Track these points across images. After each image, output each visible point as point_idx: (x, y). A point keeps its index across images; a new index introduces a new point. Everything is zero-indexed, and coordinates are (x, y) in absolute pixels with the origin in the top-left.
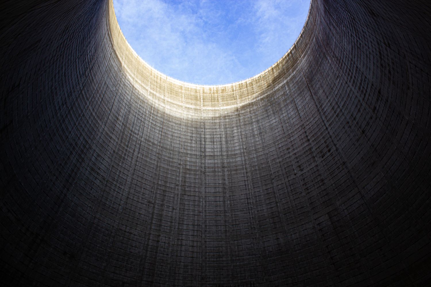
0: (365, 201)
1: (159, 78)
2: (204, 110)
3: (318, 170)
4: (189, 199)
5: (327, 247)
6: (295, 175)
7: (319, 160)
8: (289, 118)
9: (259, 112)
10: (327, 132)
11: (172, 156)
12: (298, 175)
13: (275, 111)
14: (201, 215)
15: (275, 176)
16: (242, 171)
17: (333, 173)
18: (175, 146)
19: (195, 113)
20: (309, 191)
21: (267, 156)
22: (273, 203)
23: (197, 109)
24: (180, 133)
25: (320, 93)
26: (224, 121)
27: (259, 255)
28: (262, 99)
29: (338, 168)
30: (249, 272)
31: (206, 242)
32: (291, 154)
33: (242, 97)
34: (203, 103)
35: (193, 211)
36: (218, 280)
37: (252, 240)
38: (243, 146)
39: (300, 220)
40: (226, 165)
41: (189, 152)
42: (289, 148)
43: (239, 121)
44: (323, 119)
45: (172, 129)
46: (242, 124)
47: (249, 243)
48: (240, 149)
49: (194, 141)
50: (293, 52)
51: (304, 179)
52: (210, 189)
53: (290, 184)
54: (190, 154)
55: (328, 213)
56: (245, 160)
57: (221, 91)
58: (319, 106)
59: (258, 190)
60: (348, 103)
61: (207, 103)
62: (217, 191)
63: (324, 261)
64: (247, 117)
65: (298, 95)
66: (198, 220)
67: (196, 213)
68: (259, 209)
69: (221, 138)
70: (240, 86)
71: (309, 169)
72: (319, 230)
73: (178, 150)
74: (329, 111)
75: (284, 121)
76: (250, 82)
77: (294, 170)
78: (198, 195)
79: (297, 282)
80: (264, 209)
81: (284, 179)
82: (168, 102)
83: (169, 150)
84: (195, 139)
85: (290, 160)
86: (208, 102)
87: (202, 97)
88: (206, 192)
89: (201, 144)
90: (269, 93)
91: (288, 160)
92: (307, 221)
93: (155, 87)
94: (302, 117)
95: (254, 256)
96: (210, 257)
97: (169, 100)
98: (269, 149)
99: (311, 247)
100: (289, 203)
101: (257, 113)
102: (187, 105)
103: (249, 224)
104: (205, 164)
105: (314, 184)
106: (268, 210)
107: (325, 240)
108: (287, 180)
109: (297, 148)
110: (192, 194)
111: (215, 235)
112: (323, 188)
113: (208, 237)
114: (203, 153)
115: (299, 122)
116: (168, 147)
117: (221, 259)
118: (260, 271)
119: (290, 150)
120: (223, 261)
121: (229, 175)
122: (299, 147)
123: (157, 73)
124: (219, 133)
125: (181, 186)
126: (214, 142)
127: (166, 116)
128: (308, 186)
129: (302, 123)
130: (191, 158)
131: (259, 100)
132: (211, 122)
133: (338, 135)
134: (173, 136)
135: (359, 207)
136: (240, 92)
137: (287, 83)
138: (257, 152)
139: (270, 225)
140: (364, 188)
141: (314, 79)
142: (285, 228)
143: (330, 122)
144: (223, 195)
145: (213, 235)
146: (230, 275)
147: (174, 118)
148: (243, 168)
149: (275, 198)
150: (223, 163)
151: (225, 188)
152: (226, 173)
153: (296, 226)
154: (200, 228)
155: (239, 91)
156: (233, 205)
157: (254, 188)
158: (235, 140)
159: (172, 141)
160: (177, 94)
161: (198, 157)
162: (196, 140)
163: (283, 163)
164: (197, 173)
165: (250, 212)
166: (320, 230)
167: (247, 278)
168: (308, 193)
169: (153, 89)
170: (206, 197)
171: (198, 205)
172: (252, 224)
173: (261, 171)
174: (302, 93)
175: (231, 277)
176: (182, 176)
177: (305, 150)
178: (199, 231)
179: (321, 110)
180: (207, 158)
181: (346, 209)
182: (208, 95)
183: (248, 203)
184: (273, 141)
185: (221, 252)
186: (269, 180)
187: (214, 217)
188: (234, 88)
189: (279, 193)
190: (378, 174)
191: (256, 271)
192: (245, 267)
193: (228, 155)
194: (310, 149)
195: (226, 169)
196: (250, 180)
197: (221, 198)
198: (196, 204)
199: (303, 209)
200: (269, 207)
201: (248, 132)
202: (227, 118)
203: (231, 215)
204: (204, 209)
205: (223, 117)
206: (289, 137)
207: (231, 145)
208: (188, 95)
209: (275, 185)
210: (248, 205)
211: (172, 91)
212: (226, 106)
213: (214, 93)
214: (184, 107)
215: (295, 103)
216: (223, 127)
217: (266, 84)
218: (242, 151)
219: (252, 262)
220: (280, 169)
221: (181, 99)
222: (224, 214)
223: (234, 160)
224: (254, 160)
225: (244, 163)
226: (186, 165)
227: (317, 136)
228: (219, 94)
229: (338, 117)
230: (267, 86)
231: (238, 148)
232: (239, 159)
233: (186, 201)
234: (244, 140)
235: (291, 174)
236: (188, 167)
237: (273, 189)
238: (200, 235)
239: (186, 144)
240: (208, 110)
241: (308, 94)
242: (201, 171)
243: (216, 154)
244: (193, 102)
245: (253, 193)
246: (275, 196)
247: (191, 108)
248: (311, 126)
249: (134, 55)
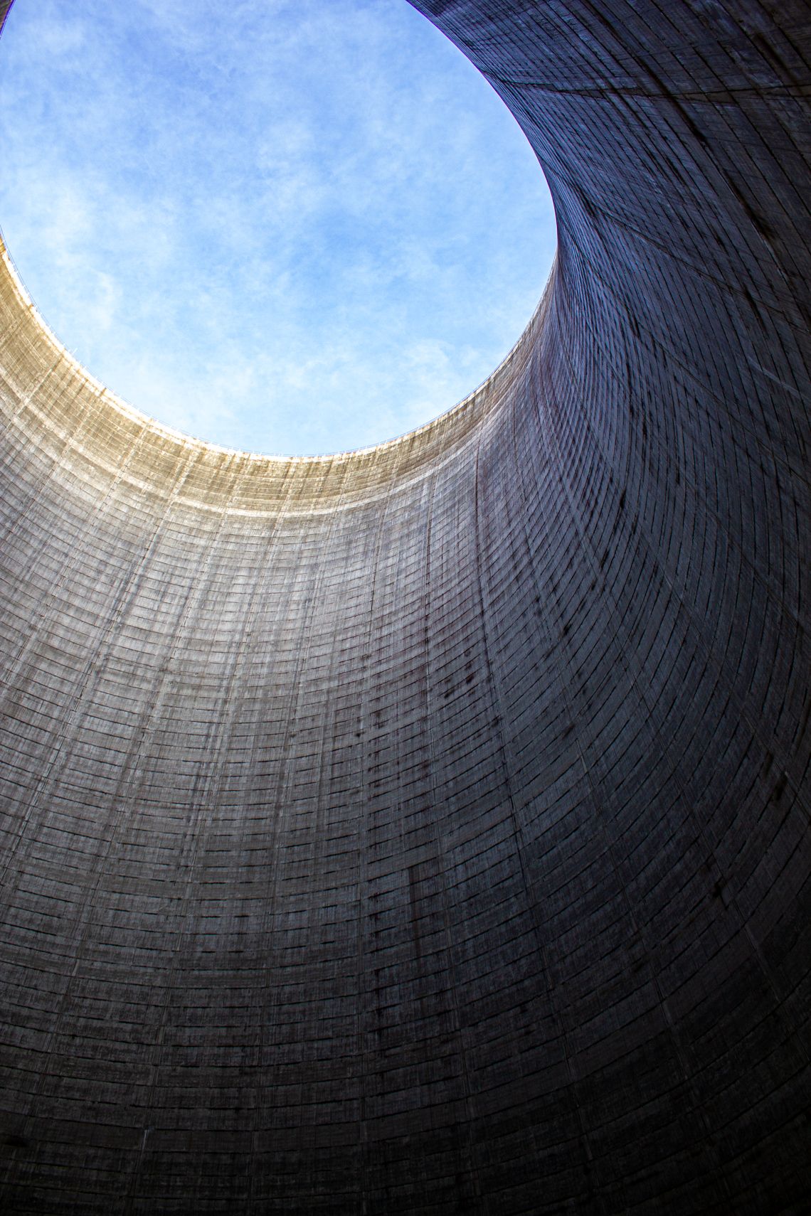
0: (520, 848)
1: (77, 385)
2: (175, 504)
3: (423, 733)
4: (19, 732)
5: (377, 972)
6: (358, 735)
7: (435, 702)
8: (399, 573)
9: (330, 542)
10: (479, 624)
11: (16, 597)
12: (365, 738)
13: (371, 548)
14: (39, 789)
15: (301, 728)
16: (214, 695)
17: (460, 748)
18: (40, 572)
19: (143, 504)
20: (381, 790)
21: (300, 666)
22: (266, 806)
23: (157, 497)
24: (71, 543)
25: (496, 510)
26: (219, 546)
27: (172, 955)
28: (351, 511)
29: (476, 735)
30: (122, 1000)
31: (22, 872)
32: (367, 674)
33: (302, 495)
34: (183, 487)
35: (20, 771)
36: (16, 1002)
37: (167, 901)
38: (244, 627)
39: (328, 873)
40: (172, 666)
41: (77, 602)
42: (368, 657)
43: (263, 555)
44: (482, 585)
45: (51, 526)
46: (269, 565)
47: (154, 911)
48: (234, 631)
49: (107, 575)
50: (478, 400)
51: (377, 753)
52: (97, 721)
53: (336, 761)
54: (78, 609)
55: (412, 867)
56: (234, 666)
57: (251, 470)
58: (483, 547)
59: (239, 758)
60: (550, 540)
61: (194, 490)
62: (118, 732)
63: (356, 1018)
64: (289, 549)
65: (443, 513)
66: (22, 803)
67: (28, 777)
68: (221, 816)
69: (191, 588)
70: (309, 469)
71: (400, 725)
72: (370, 916)
73: (43, 587)
74: (502, 562)
75: (384, 579)
76: (341, 462)
77: (359, 721)
78: (54, 729)
79: (255, 1067)
80: (235, 816)
81: (324, 744)
82: (73, 451)
83: (17, 579)
84: (110, 572)
85: (360, 689)
86: (199, 487)
87: (187, 469)
88: (80, 727)
89: (123, 590)
90: (375, 499)
91: (352, 690)
92: (346, 881)
93: (51, 403)
94: (434, 573)
95: (154, 953)
96: (18, 925)
97: (81, 450)
98: (312, 650)
99: (331, 964)
100: (314, 816)
101: (322, 545)
102: (131, 477)
103: (176, 853)
104: (113, 649)
105: (398, 773)
106: (244, 824)
107: (377, 950)
108: (329, 747)
109: (388, 660)
110: (36, 721)
111: (60, 860)
112: (420, 787)
113: (35, 861)
114: (118, 615)
115: (420, 585)
116: (17, 570)
117: (49, 938)
118: (156, 1006)
119: (368, 663)
120: (53, 945)
121: (170, 696)
122: (395, 657)
123: (78, 372)
124: (191, 575)
125: (8, 690)
126: (164, 594)
127: (51, 486)
128: (382, 775)
129: (427, 589)
130: (75, 621)
131: (341, 512)
132: (183, 539)
133: (503, 636)
134: (44, 545)
135: (500, 862)
136: (304, 482)
137: (433, 477)
138: (276, 651)
139: (235, 870)
140: (527, 805)
141: (496, 471)
142: (277, 890)
143: (495, 596)
144: (130, 748)
145: (53, 858)
146: (60, 994)
147: (71, 499)
148: (220, 686)
149: (279, 793)
150: (167, 659)
151: (143, 731)
152: (165, 689)
153: (308, 890)
154: (20, 826)
155: (302, 480)
156: (148, 783)
157: (229, 749)
158: (229, 604)
159: (36, 558)
160: (115, 441)
161: (98, 624)
162: (116, 576)
163: (335, 695)
164: (78, 666)
165: (193, 818)
166: (375, 916)
167: (108, 1016)
168: (375, 797)
169: (42, 406)
170: (75, 740)
171: (40, 759)
172: (185, 853)
173: (268, 707)
174: (457, 507)
175: (58, 1002)
176: (24, 663)
177: (408, 669)
178: (13, 837)
179: (484, 558)
180: (124, 633)
181: (462, 864)
182: (209, 469)
183: (195, 790)
184: (333, 629)
185: (59, 918)
186: (281, 736)
187: (76, 805)
188: (292, 470)
189: (294, 779)
190: (573, 765)
191: (144, 1003)
192: (114, 982)
193: (190, 639)
194: (423, 667)
195: (168, 678)
196: (228, 726)
197: (120, 754)
198: (37, 752)
199: (346, 842)
200: (253, 815)
201: (274, 591)
202: (233, 539)
203: (132, 813)
204: (57, 775)
205: (222, 535)
206: (381, 624)
207: (211, 616)
208: (149, 454)
209: (292, 753)
210: (193, 796)
211: (104, 430)
212: (245, 509)
213: (228, 469)
214: (118, 480)
215: (429, 534)
216: (209, 561)
217: (379, 476)
218: (237, 637)
219: (142, 970)
220: (322, 711)
221: (120, 457)
222: (110, 805)
223: (202, 658)
224: (259, 671)
225: (227, 672)
226: (50, 634)
227: (452, 633)
228: (240, 476)
229: (518, 581)
230: (379, 481)
231: (227, 627)
232: (218, 658)
233: (8, 736)
234: (255, 608)
235: (347, 730)
236: (55, 643)
237: (283, 765)
238: (11, 849)
239: (77, 578)
240: (190, 507)
241: (467, 512)
242: (91, 665)
243: (157, 628)
244: (154, 475)
245: (219, 765)
246: (281, 787)
247: (140, 490)
248: (445, 601)
249: (18, 299)
